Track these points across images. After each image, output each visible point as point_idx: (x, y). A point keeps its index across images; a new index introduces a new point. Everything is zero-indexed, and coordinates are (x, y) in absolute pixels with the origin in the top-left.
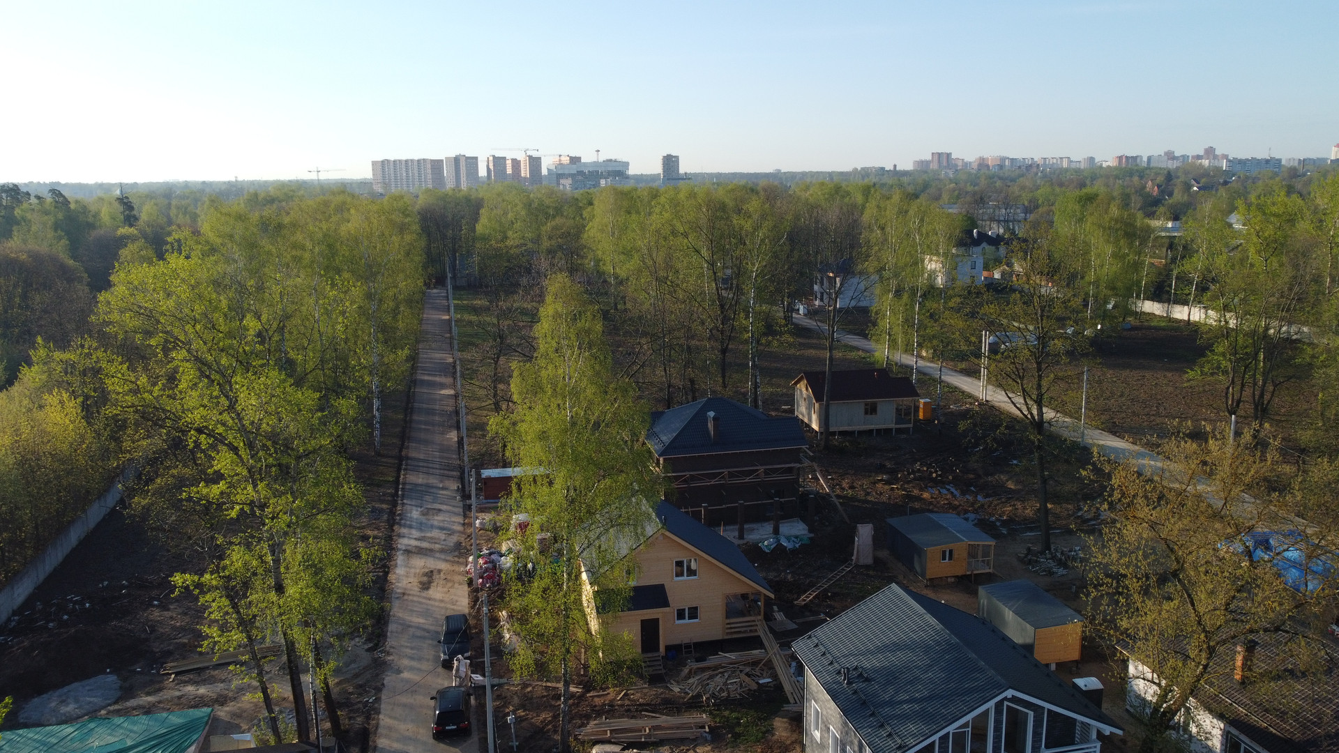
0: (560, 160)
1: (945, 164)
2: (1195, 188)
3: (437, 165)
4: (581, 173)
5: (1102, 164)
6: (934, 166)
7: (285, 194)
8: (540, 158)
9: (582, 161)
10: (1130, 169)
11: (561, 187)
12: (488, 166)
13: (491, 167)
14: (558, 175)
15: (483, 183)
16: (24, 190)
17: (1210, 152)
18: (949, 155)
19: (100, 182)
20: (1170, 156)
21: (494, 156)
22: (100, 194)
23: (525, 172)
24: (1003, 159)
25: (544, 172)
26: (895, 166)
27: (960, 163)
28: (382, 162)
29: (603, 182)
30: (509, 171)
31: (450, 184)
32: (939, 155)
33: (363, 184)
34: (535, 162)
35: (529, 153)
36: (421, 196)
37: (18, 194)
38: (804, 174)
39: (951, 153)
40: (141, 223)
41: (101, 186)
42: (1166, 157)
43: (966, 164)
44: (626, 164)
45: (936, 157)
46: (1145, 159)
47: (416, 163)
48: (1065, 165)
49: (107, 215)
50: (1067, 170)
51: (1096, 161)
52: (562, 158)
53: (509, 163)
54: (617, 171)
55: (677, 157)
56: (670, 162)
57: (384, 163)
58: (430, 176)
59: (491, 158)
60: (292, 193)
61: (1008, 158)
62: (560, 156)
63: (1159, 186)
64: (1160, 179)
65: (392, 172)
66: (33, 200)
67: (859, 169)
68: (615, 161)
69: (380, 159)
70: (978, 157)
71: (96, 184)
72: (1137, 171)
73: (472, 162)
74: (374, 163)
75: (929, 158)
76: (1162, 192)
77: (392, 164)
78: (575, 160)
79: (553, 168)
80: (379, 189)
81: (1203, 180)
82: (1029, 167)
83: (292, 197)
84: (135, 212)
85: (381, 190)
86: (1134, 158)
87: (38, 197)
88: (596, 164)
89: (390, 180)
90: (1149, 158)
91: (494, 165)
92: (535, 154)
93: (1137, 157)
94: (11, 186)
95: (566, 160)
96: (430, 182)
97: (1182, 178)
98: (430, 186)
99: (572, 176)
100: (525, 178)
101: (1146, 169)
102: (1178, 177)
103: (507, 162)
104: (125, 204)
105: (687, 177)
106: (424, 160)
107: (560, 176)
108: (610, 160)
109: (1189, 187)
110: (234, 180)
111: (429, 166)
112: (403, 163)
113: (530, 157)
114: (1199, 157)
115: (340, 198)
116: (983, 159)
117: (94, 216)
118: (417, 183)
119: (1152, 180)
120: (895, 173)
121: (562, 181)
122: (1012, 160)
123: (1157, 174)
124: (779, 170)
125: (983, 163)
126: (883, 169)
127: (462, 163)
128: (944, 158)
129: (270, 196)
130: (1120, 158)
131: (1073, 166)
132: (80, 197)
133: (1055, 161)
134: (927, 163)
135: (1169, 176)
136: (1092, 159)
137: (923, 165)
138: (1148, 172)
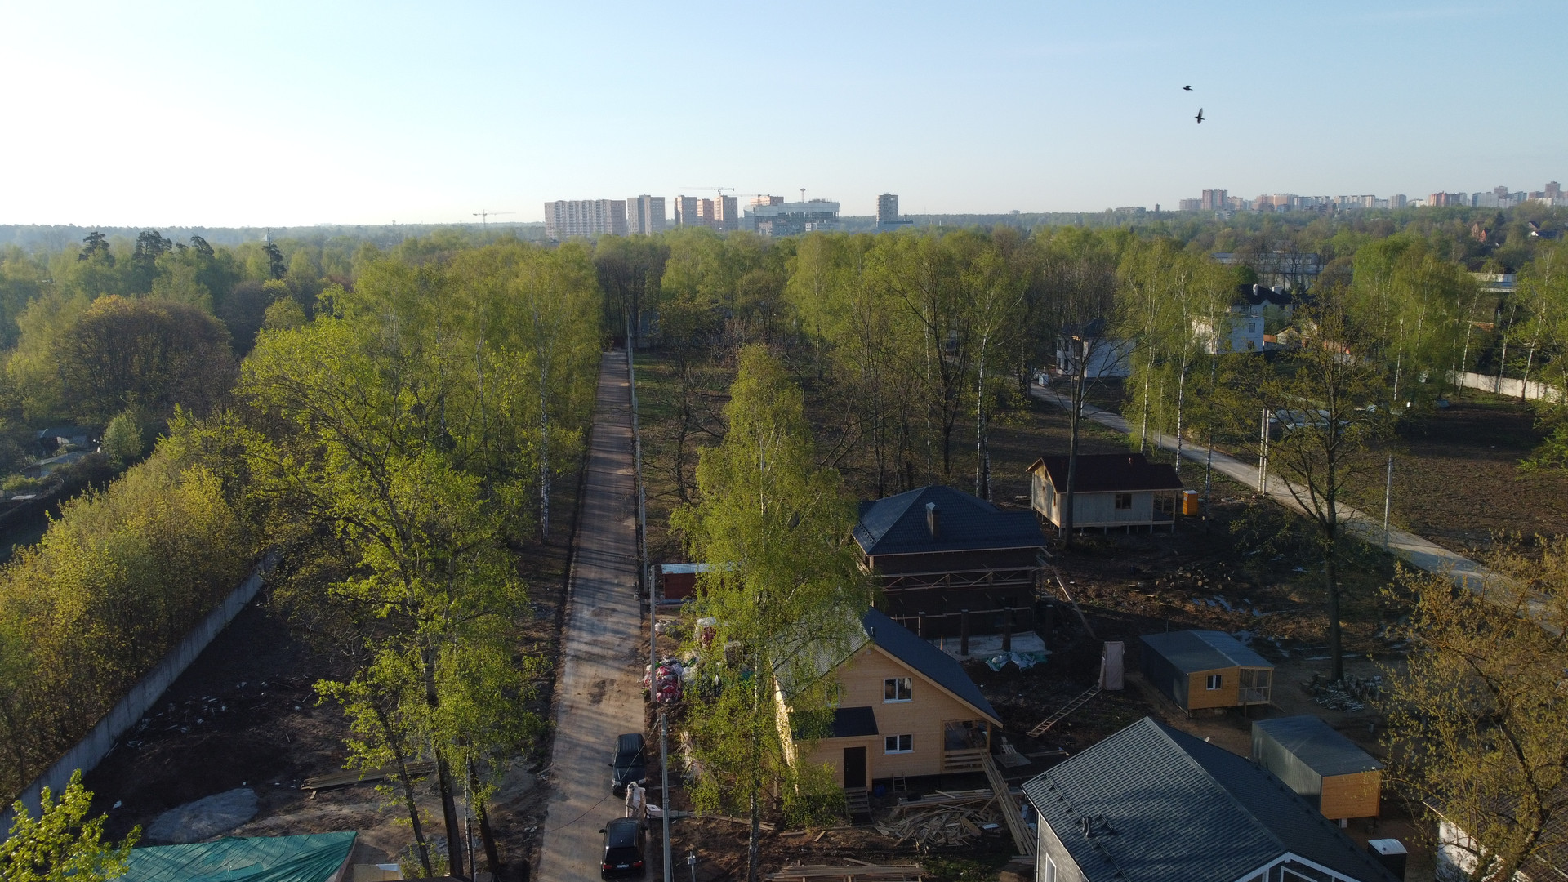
0: (759, 201)
1: (1218, 203)
2: (1534, 233)
3: (618, 206)
4: (783, 216)
5: (1415, 204)
6: (1206, 206)
7: (449, 242)
9: (785, 202)
10: (1451, 209)
11: (760, 232)
12: (676, 208)
13: (680, 209)
14: (756, 218)
15: (670, 227)
16: (164, 237)
17: (1553, 188)
18: (1224, 193)
19: (246, 226)
20: (1502, 193)
21: (683, 197)
22: (246, 241)
23: (718, 214)
24: (1291, 198)
25: (741, 214)
26: (1158, 206)
27: (1237, 203)
28: (556, 203)
29: (808, 226)
30: (700, 213)
31: (632, 229)
32: (1212, 192)
33: (535, 228)
34: (730, 203)
35: (723, 193)
36: (600, 244)
37: (159, 241)
38: (1047, 216)
39: (1226, 191)
40: (289, 274)
41: (247, 231)
42: (1496, 195)
43: (1245, 204)
44: (836, 205)
45: (1208, 196)
46: (1470, 197)
47: (594, 205)
48: (1368, 204)
49: (253, 264)
50: (1370, 211)
51: (1408, 199)
52: (762, 199)
53: (700, 204)
54: (825, 213)
56: (888, 203)
57: (559, 205)
58: (609, 220)
59: (680, 199)
60: (454, 241)
61: (1297, 197)
62: (759, 196)
63: (1487, 231)
64: (1489, 222)
65: (567, 215)
66: (175, 249)
67: (1114, 210)
68: (824, 201)
69: (554, 200)
70: (1259, 195)
71: (242, 229)
72: (1460, 212)
73: (658, 203)
74: (547, 205)
75: (1199, 196)
76: (1491, 238)
77: (567, 206)
78: (776, 201)
79: (751, 209)
80: (551, 234)
81: (1544, 223)
82: (1323, 207)
83: (455, 245)
84: (283, 262)
85: (554, 236)
86: (1457, 196)
87: (180, 246)
88: (801, 204)
89: (564, 224)
90: (1475, 197)
91: (683, 207)
92: (730, 194)
93: (1459, 194)
94: (151, 233)
95: (766, 201)
96: (610, 226)
97: (1517, 221)
98: (610, 232)
99: (773, 219)
100: (719, 221)
101: (1472, 209)
102: (1511, 220)
103: (698, 203)
104: (273, 253)
105: (908, 220)
106: (604, 201)
107: (758, 219)
108: (818, 201)
109: (1527, 231)
110: (391, 223)
111: (609, 208)
112: (580, 205)
113: (725, 197)
114: (1539, 195)
115: (509, 248)
116: (1266, 198)
117: (239, 267)
118: (595, 227)
119: (1478, 223)
120: (1158, 214)
121: (761, 225)
122: (1303, 199)
123: (1485, 216)
124: (1017, 212)
125: (1265, 203)
126: (1142, 210)
127: (647, 205)
128: (1218, 197)
129: (431, 244)
130: (1438, 196)
131: (1379, 205)
132: (224, 244)
133: (1355, 200)
134: (1197, 202)
135: (1501, 218)
136: (1402, 197)
137: (1192, 205)
138: (1473, 213)
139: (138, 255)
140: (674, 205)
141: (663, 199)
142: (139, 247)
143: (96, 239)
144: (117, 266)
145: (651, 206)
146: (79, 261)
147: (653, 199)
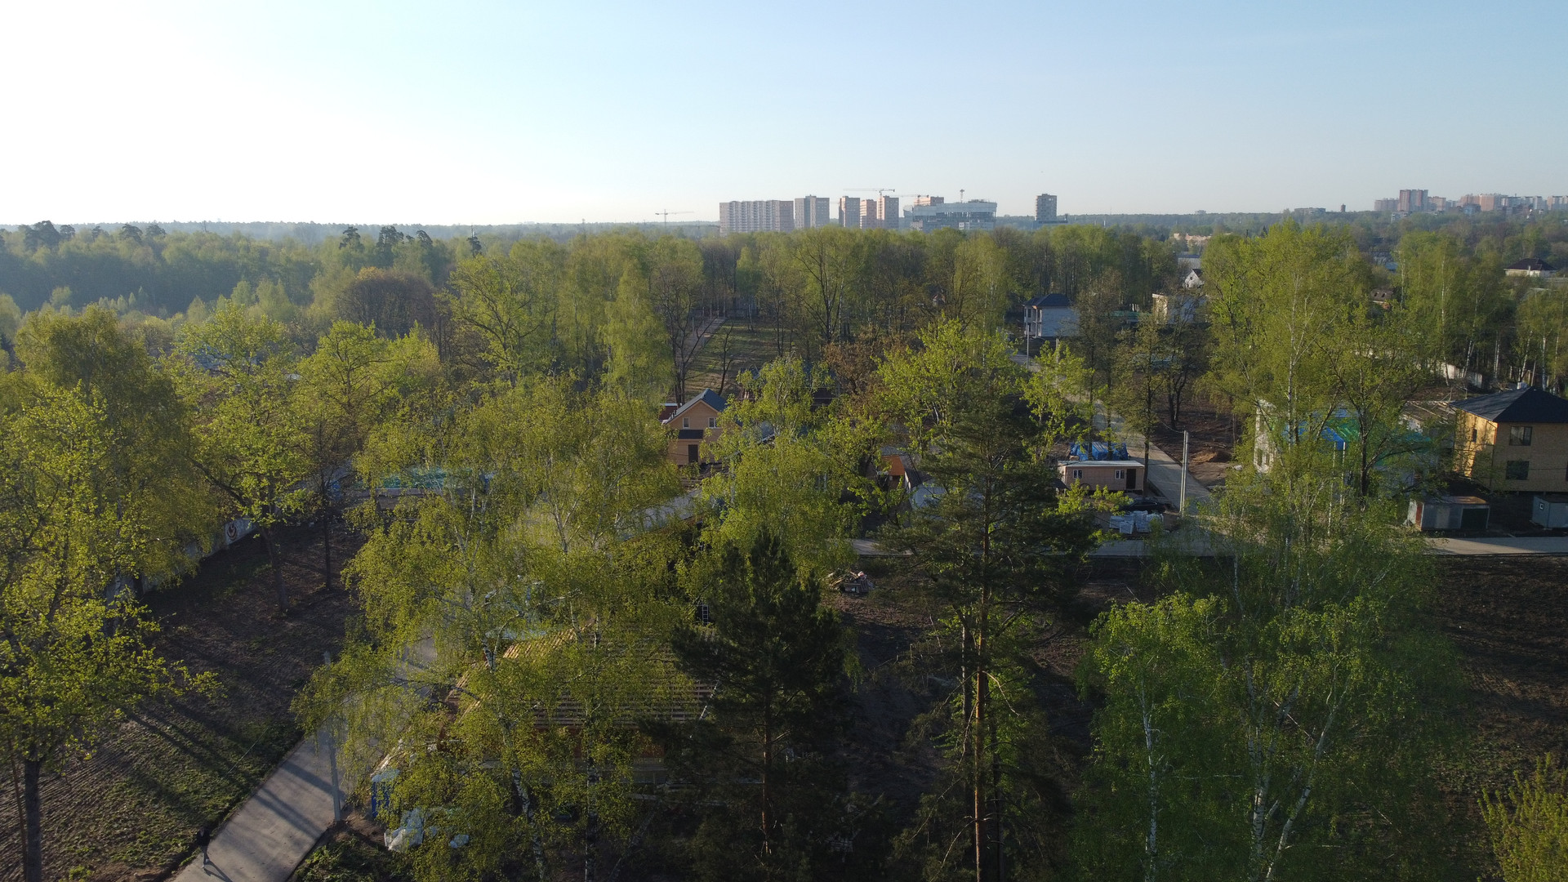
0: (918, 201)
1: (1417, 203)
3: (786, 207)
4: (941, 215)
6: (1404, 207)
8: (897, 199)
9: (944, 202)
12: (840, 208)
13: (843, 209)
14: (916, 215)
15: (834, 225)
21: (847, 197)
23: (881, 214)
26: (1344, 207)
27: (1440, 203)
28: (731, 203)
30: (863, 212)
31: (798, 226)
32: (1410, 192)
33: (710, 227)
34: (891, 203)
35: (885, 193)
39: (1426, 191)
43: (1448, 204)
44: (995, 205)
45: (1406, 195)
47: (765, 205)
52: (921, 199)
53: (864, 205)
54: (982, 212)
55: (1055, 198)
56: (1046, 203)
57: (733, 205)
58: (778, 219)
59: (844, 200)
61: (1506, 197)
62: (919, 196)
65: (740, 214)
66: (406, 239)
68: (982, 202)
69: (728, 201)
73: (823, 203)
74: (722, 205)
75: (1396, 196)
77: (740, 206)
78: (936, 201)
79: (911, 209)
80: (725, 231)
85: (727, 233)
87: (409, 237)
88: (960, 205)
89: (736, 222)
91: (847, 207)
92: (892, 195)
95: (925, 201)
96: (778, 225)
98: (777, 228)
99: (931, 218)
100: (881, 221)
103: (861, 203)
105: (1065, 220)
106: (773, 202)
107: (917, 218)
108: (975, 201)
111: (778, 208)
112: (752, 205)
113: (887, 198)
116: (1472, 198)
118: (765, 225)
120: (1344, 216)
125: (1472, 203)
126: (1322, 210)
127: (813, 205)
128: (1417, 197)
134: (1394, 203)
137: (1388, 204)
139: (381, 243)
140: (838, 206)
141: (827, 199)
142: (381, 237)
143: (352, 232)
144: (367, 250)
145: (816, 206)
146: (340, 247)
147: (818, 199)
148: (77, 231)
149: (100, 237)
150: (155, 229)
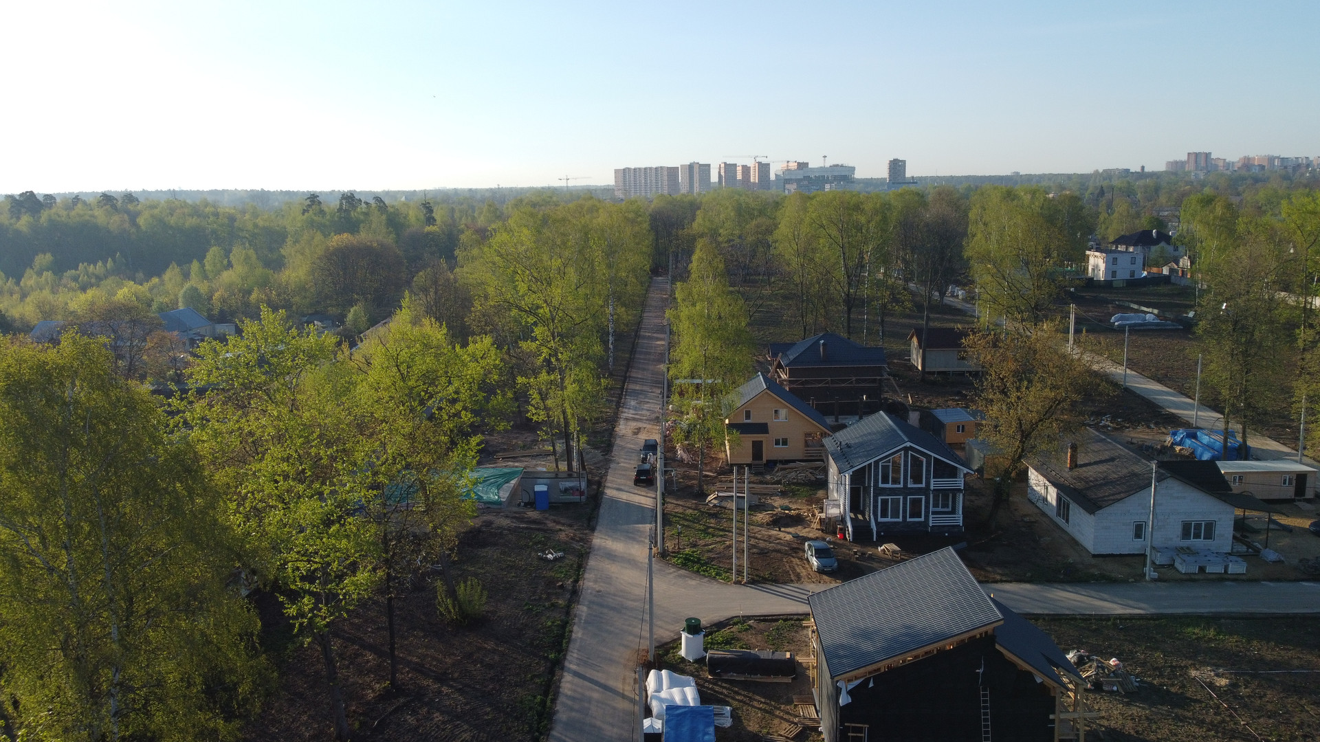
0: (788, 166)
1: (1203, 164)
3: (673, 171)
4: (807, 178)
6: (1190, 167)
7: (544, 200)
8: (769, 164)
9: (810, 166)
11: (787, 192)
12: (719, 173)
13: (723, 174)
14: (785, 180)
15: (714, 189)
16: (357, 197)
18: (1208, 155)
21: (725, 163)
23: (754, 177)
25: (772, 177)
26: (1143, 168)
28: (624, 170)
29: (827, 187)
30: (739, 177)
31: (684, 189)
32: (1198, 155)
33: (607, 190)
34: (764, 168)
35: (759, 160)
36: (655, 202)
37: (353, 200)
38: (1042, 176)
39: (1211, 153)
40: (438, 222)
44: (853, 169)
45: (1193, 158)
47: (653, 171)
49: (414, 216)
52: (790, 164)
53: (739, 169)
54: (843, 175)
55: (904, 162)
56: (897, 166)
57: (626, 171)
58: (666, 183)
59: (723, 165)
60: (549, 199)
62: (788, 162)
65: (632, 179)
66: (364, 205)
68: (842, 166)
69: (623, 167)
73: (706, 168)
74: (617, 171)
75: (1185, 158)
77: (632, 172)
78: (803, 166)
79: (780, 173)
80: (619, 194)
82: (1297, 167)
85: (621, 196)
87: (367, 203)
88: (822, 169)
89: (630, 186)
91: (725, 172)
92: (764, 161)
94: (349, 194)
95: (793, 166)
96: (666, 188)
98: (666, 192)
99: (798, 181)
100: (754, 183)
103: (738, 168)
104: (427, 208)
105: (914, 181)
106: (662, 168)
107: (787, 181)
108: (837, 165)
111: (665, 173)
112: (643, 170)
113: (760, 163)
115: (590, 202)
116: (1248, 159)
117: (405, 218)
118: (653, 189)
120: (1142, 175)
121: (787, 186)
125: (1246, 164)
126: (1127, 170)
127: (696, 170)
128: (1201, 160)
134: (1182, 163)
137: (1175, 166)
139: (340, 210)
140: (718, 170)
141: (709, 165)
142: (341, 204)
143: (313, 198)
144: (328, 217)
145: (700, 171)
146: (303, 214)
147: (701, 165)
148: (58, 200)
149: (79, 206)
150: (129, 197)
